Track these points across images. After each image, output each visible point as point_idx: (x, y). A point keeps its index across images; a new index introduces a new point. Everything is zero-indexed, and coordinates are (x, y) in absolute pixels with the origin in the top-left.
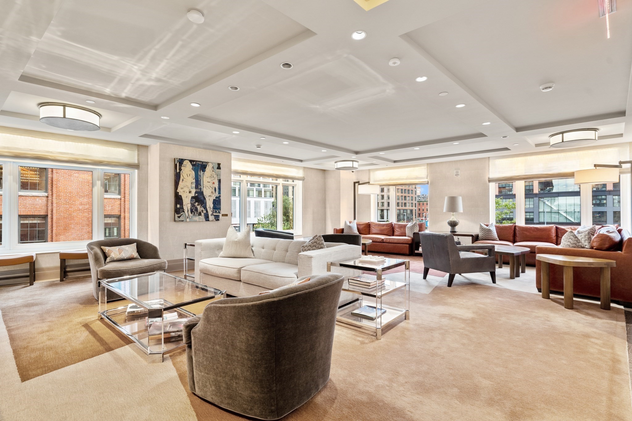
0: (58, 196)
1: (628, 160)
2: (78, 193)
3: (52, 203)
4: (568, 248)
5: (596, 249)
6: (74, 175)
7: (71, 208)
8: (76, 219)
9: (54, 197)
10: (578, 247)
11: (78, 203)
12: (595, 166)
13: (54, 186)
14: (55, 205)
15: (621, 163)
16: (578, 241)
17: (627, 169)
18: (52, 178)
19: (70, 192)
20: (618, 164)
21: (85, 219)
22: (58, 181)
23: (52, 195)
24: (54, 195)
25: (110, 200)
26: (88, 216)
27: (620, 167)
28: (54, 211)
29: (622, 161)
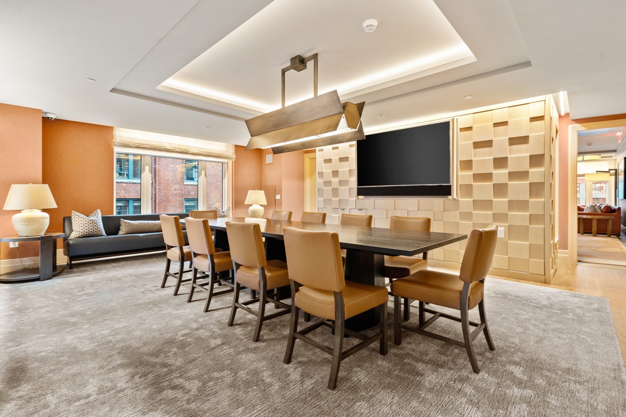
0: (160, 183)
1: (613, 168)
2: (173, 181)
3: (155, 189)
4: (592, 213)
5: (604, 212)
6: (170, 165)
7: (168, 193)
8: (172, 202)
9: (157, 184)
10: (596, 212)
11: (173, 189)
12: (597, 172)
13: (157, 175)
14: (157, 191)
15: (610, 170)
16: (596, 209)
17: (613, 173)
18: (155, 168)
19: (168, 180)
20: (608, 171)
21: (178, 202)
22: (159, 170)
23: (155, 182)
24: (157, 183)
25: (194, 186)
26: (180, 200)
27: (609, 172)
28: (157, 196)
29: (610, 169)
